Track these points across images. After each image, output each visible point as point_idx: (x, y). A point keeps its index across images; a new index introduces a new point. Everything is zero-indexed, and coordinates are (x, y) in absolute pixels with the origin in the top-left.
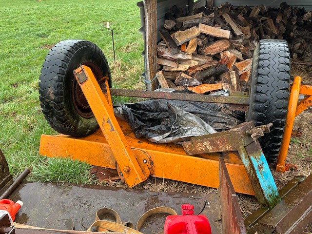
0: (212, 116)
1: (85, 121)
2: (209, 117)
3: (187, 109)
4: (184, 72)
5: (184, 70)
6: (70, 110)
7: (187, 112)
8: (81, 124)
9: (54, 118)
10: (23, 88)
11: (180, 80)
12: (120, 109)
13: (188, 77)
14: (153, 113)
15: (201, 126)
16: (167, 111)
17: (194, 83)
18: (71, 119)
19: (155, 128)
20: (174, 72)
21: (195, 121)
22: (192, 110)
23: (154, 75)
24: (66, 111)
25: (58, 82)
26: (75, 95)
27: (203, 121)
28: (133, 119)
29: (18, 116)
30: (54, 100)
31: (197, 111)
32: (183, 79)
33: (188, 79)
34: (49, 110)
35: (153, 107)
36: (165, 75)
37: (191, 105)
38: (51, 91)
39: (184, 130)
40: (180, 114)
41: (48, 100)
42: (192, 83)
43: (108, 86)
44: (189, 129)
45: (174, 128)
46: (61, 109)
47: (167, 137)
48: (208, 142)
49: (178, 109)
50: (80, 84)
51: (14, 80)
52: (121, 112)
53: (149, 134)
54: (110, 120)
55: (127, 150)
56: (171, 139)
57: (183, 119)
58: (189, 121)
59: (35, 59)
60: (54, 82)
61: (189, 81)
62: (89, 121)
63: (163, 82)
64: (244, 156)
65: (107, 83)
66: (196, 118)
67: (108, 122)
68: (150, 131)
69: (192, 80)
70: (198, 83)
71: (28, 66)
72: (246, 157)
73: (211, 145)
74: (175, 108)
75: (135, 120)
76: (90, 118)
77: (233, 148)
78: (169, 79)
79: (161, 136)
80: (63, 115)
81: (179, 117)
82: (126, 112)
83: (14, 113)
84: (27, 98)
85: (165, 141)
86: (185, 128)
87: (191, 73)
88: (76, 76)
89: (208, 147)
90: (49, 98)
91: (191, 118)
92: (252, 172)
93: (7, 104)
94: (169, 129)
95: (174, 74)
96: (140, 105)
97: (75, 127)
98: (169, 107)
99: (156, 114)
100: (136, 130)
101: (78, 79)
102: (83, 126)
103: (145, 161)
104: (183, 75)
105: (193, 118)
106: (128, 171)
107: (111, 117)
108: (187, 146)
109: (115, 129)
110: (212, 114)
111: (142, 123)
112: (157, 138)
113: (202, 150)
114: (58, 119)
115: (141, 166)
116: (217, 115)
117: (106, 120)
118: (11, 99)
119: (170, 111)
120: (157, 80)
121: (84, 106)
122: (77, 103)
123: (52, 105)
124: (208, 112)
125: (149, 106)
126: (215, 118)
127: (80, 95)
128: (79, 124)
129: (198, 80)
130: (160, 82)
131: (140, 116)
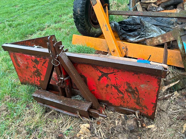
0: (167, 27)
1: (94, 29)
2: (165, 28)
3: (152, 23)
4: (154, 3)
5: (154, 2)
6: (87, 20)
7: (152, 25)
8: (92, 30)
9: (80, 25)
10: (64, 17)
11: (151, 8)
12: (113, 24)
13: (156, 6)
14: (131, 26)
15: (159, 32)
16: (140, 24)
17: (159, 9)
18: (87, 26)
19: (131, 34)
20: (147, 3)
21: (156, 29)
22: (155, 24)
23: (135, 5)
24: (85, 21)
25: (82, 5)
26: (90, 14)
27: (161, 29)
28: (120, 29)
29: (62, 30)
30: (80, 15)
31: (158, 24)
32: (153, 7)
33: (156, 7)
34: (77, 20)
35: (132, 23)
36: (141, 5)
37: (155, 21)
38: (79, 9)
39: (148, 35)
40: (147, 26)
41: (77, 15)
42: (158, 9)
43: (107, 8)
44: (152, 34)
45: (142, 33)
46: (83, 20)
47: (137, 39)
48: (160, 37)
49: (146, 23)
50: (93, 6)
51: (60, 14)
52: (113, 25)
53: (127, 37)
54: (107, 25)
55: (114, 41)
56: (140, 39)
57: (149, 29)
58: (152, 30)
59: (71, 3)
60: (80, 4)
61: (156, 8)
62: (96, 29)
63: (140, 9)
64: (179, 42)
65: (107, 7)
66: (157, 28)
67: (106, 26)
68: (128, 35)
69: (158, 8)
70: (162, 9)
71: (67, 7)
72: (181, 43)
73: (162, 39)
74: (144, 22)
75: (120, 30)
76: (97, 28)
77: (174, 39)
78: (144, 8)
79: (134, 38)
80: (84, 23)
81: (147, 28)
82: (116, 25)
83: (60, 29)
84: (66, 22)
85: (136, 41)
86: (149, 34)
87: (158, 4)
88: (91, 2)
89: (160, 40)
90: (77, 14)
91: (153, 28)
92: (183, 51)
93: (57, 24)
94: (139, 34)
95: (147, 5)
96: (124, 22)
97: (89, 31)
98: (141, 22)
99: (133, 26)
100: (121, 35)
101: (92, 3)
102: (93, 31)
103: (123, 48)
104: (153, 5)
105: (155, 28)
106: (114, 51)
107: (107, 24)
108: (149, 42)
109: (109, 30)
110: (167, 26)
111: (124, 32)
112: (132, 39)
113: (156, 43)
114: (81, 25)
115: (121, 50)
116: (171, 27)
117: (105, 25)
118: (59, 22)
119: (141, 24)
120: (136, 8)
121: (94, 21)
122: (90, 18)
123: (79, 17)
124: (165, 25)
125: (129, 22)
126: (169, 28)
127: (92, 14)
128: (91, 30)
129: (162, 7)
130: (138, 8)
131: (124, 28)
